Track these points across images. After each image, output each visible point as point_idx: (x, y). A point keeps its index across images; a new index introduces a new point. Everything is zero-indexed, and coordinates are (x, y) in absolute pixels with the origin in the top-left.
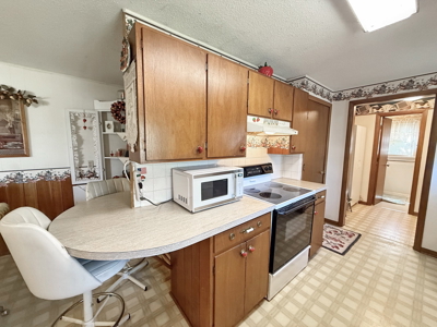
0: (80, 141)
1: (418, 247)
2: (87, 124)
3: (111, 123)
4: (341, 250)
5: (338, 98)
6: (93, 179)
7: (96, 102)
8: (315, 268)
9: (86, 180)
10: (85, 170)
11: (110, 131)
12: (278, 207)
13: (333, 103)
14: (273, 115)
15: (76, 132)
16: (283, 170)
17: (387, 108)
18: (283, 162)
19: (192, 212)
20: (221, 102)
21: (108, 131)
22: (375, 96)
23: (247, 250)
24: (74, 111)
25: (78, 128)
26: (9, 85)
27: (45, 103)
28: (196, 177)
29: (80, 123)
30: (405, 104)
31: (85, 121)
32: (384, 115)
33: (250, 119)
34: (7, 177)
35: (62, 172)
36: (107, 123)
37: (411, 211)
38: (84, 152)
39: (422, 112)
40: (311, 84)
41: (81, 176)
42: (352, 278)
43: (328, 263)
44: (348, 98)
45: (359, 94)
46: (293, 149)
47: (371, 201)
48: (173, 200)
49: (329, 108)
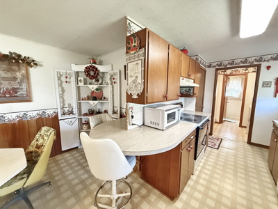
0: (63, 91)
1: (249, 142)
2: (68, 80)
3: (82, 79)
4: (216, 147)
5: (209, 67)
6: (71, 116)
7: (73, 65)
9: (67, 116)
10: (66, 110)
11: (81, 84)
12: (199, 125)
13: (207, 69)
15: (60, 85)
19: (163, 130)
21: (80, 84)
23: (190, 147)
24: (60, 71)
25: (62, 82)
26: (18, 53)
27: (41, 66)
28: (166, 111)
29: (63, 79)
30: (237, 71)
31: (67, 77)
33: (181, 79)
34: (17, 116)
35: (52, 111)
36: (79, 79)
37: (241, 126)
38: (65, 98)
40: (200, 59)
41: (64, 114)
42: (226, 160)
43: (213, 154)
44: (215, 67)
45: (220, 65)
46: (194, 94)
47: (221, 121)
48: (144, 125)
49: (205, 72)
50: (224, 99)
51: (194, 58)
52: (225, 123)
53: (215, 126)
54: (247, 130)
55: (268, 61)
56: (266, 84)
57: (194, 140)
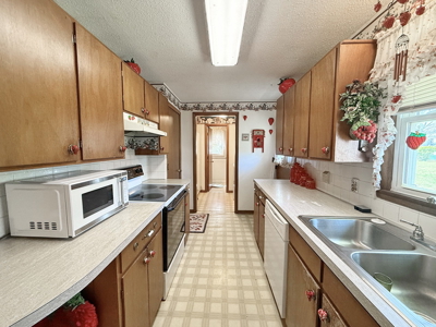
4: (201, 230)
5: (185, 108)
8: (190, 251)
13: (182, 111)
14: (145, 115)
16: (150, 172)
17: (210, 121)
18: (149, 164)
19: (70, 238)
20: (96, 90)
22: (208, 111)
23: (148, 255)
28: (74, 187)
30: (218, 119)
32: (208, 126)
33: (126, 115)
37: (228, 191)
39: (226, 125)
40: (167, 92)
42: (214, 246)
43: (197, 243)
44: (191, 109)
45: (197, 108)
46: (161, 149)
47: (207, 189)
48: (8, 236)
49: (180, 115)
50: (208, 158)
51: (158, 88)
52: (212, 190)
53: (200, 197)
54: (233, 195)
55: (243, 109)
56: (245, 137)
57: (159, 235)
